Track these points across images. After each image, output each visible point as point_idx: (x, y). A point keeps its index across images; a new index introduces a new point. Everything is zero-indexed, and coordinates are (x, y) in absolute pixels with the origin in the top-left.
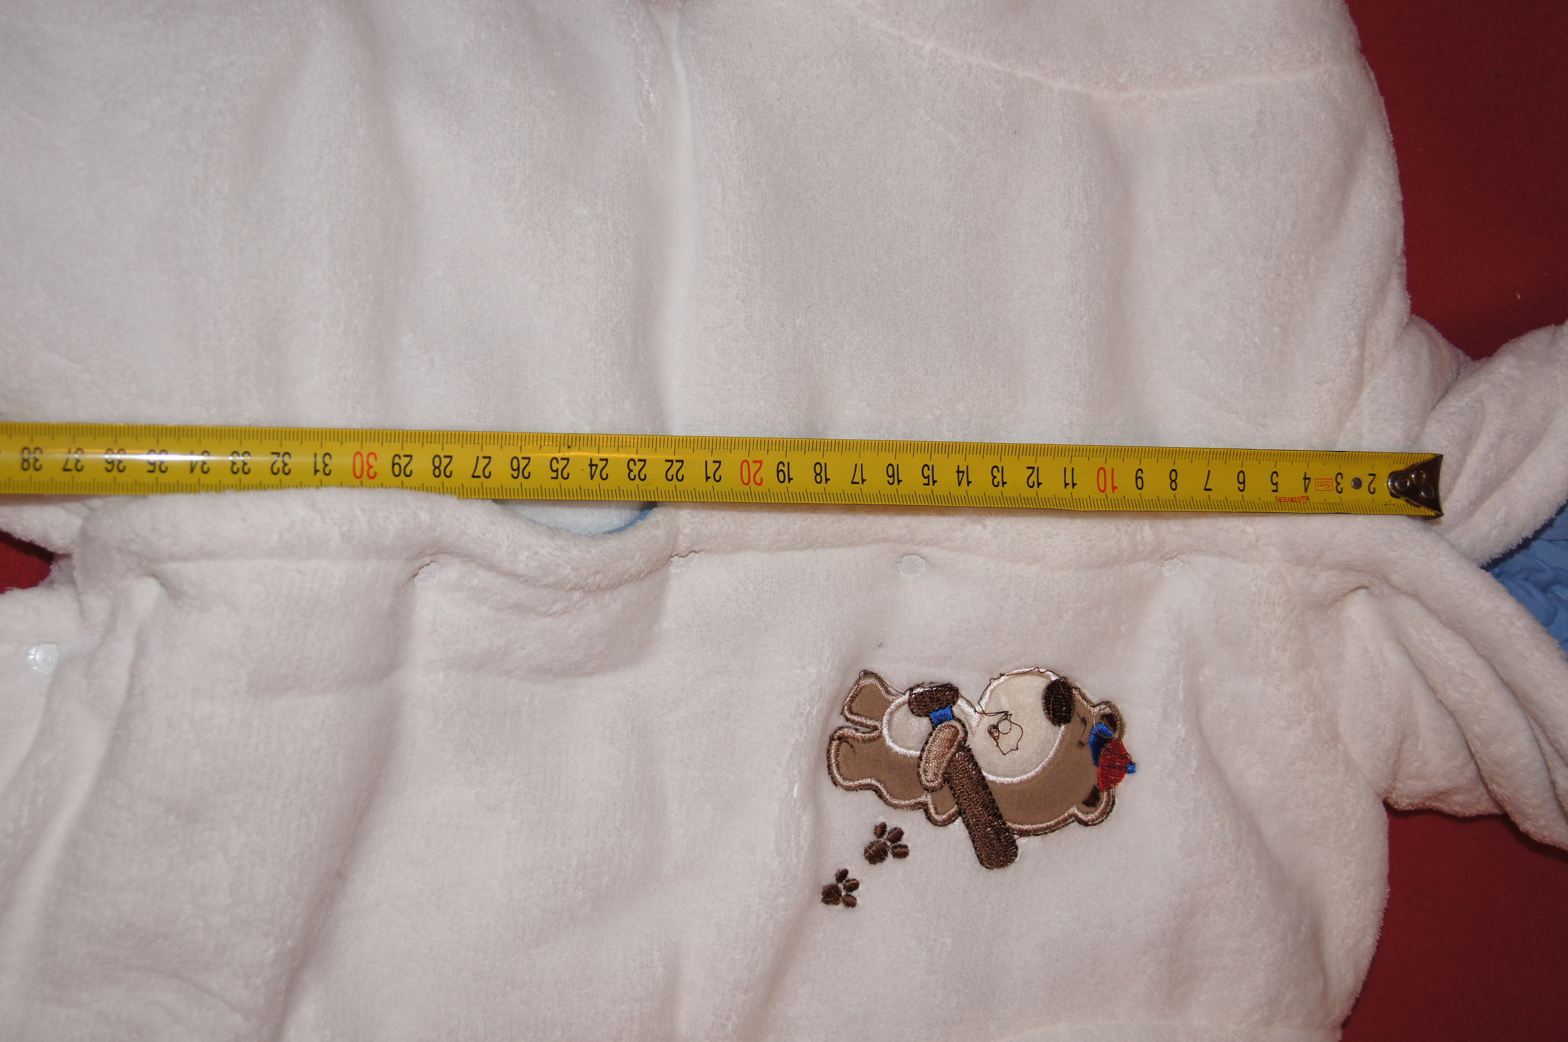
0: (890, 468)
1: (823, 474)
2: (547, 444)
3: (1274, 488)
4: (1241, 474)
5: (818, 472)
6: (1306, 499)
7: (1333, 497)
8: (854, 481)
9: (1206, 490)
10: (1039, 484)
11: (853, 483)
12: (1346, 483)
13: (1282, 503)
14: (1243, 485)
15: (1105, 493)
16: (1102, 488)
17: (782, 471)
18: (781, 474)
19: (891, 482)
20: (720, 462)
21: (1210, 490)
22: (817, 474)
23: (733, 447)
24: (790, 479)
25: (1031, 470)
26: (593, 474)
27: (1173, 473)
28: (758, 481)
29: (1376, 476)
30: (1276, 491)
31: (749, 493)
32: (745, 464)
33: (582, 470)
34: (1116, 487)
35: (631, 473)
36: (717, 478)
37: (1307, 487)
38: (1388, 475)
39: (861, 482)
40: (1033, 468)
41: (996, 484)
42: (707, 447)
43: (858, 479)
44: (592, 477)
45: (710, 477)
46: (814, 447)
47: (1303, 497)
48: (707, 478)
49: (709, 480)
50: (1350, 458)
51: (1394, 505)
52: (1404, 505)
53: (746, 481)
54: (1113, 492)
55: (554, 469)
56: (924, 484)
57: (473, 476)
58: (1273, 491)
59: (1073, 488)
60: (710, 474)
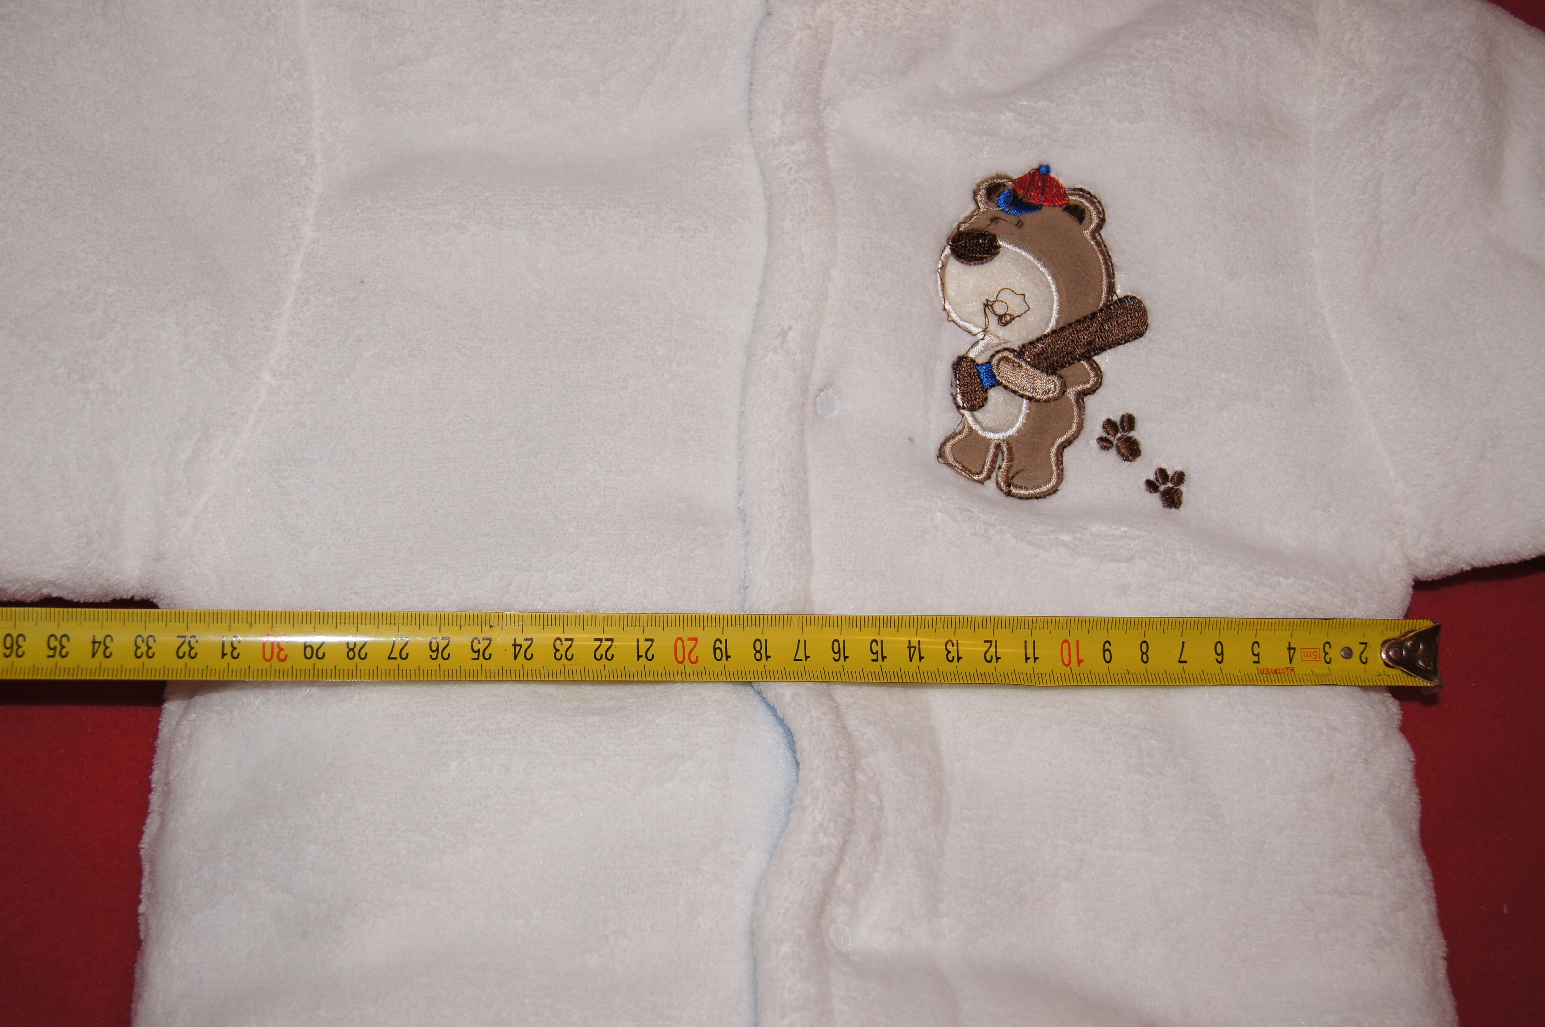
0: (836, 643)
1: (763, 652)
2: (467, 623)
3: (1256, 659)
4: (1219, 645)
5: (758, 648)
6: (1291, 670)
7: (1321, 667)
8: (796, 658)
9: (1180, 662)
10: (998, 659)
11: (795, 660)
12: (1335, 653)
13: (1264, 675)
14: (1221, 656)
15: (1070, 667)
16: (1067, 662)
17: (719, 648)
18: (718, 652)
19: (837, 657)
20: (652, 640)
21: (1185, 662)
22: (757, 652)
23: (666, 624)
24: (728, 657)
25: (989, 644)
26: (516, 654)
27: (1144, 646)
28: (693, 659)
29: (1368, 645)
30: (1258, 662)
31: (683, 671)
32: (679, 643)
33: (505, 650)
34: (1082, 661)
35: (557, 653)
36: (650, 657)
37: (1292, 658)
38: (1381, 643)
39: (804, 659)
40: (991, 642)
41: (951, 659)
42: (638, 624)
43: (801, 655)
44: (515, 658)
45: (642, 656)
46: (753, 623)
47: (1287, 668)
48: (639, 657)
49: (641, 659)
50: (1338, 626)
51: (1388, 675)
52: (1399, 675)
53: (680, 659)
54: (1079, 666)
55: (476, 649)
56: (873, 660)
57: (389, 658)
58: (1255, 662)
59: (1035, 662)
60: (642, 652)
